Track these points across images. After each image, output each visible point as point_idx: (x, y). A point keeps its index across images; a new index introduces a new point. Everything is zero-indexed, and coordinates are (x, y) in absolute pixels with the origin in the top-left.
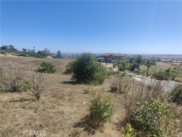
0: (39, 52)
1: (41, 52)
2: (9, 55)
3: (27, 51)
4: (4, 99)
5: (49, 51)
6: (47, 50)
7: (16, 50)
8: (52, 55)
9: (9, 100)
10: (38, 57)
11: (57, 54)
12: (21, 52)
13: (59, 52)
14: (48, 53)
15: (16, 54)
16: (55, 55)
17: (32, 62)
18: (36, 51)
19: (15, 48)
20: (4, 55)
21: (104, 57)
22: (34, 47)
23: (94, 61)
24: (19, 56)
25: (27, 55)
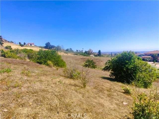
0: (86, 52)
1: (87, 52)
2: (69, 54)
3: (79, 51)
4: (66, 82)
5: (92, 51)
6: (91, 50)
7: (73, 51)
8: (94, 54)
9: (69, 84)
10: (85, 55)
11: (98, 53)
12: (76, 52)
13: (100, 51)
14: (91, 53)
15: (73, 54)
16: (96, 54)
17: (81, 59)
18: (84, 52)
19: (73, 50)
20: (67, 54)
21: (150, 55)
22: (83, 49)
23: (136, 60)
24: (74, 55)
25: (79, 54)
